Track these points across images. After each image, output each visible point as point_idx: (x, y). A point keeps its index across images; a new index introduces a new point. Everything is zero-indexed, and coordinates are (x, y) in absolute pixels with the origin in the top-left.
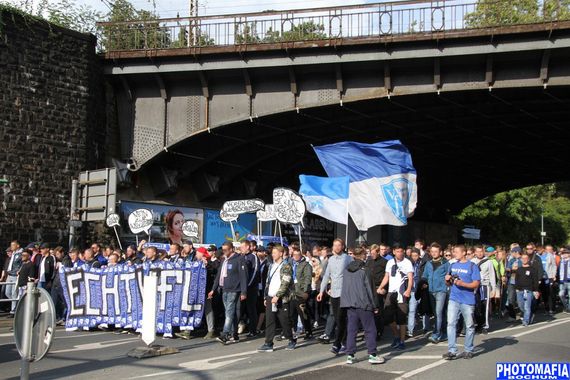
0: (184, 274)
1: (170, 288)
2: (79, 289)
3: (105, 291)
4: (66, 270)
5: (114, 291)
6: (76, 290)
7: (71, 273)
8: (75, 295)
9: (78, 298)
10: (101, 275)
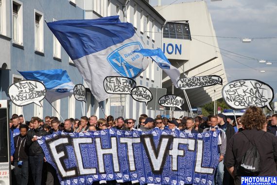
0: (196, 143)
1: (181, 153)
2: (66, 153)
3: (101, 152)
4: (47, 138)
5: (113, 151)
6: (62, 154)
7: (53, 139)
8: (61, 159)
9: (66, 161)
10: (93, 138)
